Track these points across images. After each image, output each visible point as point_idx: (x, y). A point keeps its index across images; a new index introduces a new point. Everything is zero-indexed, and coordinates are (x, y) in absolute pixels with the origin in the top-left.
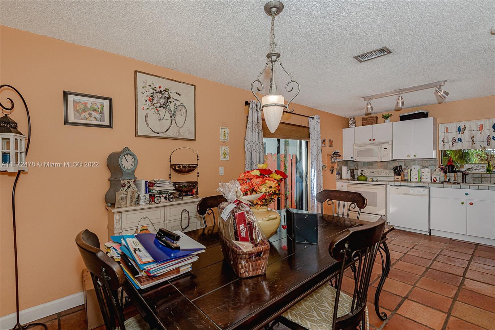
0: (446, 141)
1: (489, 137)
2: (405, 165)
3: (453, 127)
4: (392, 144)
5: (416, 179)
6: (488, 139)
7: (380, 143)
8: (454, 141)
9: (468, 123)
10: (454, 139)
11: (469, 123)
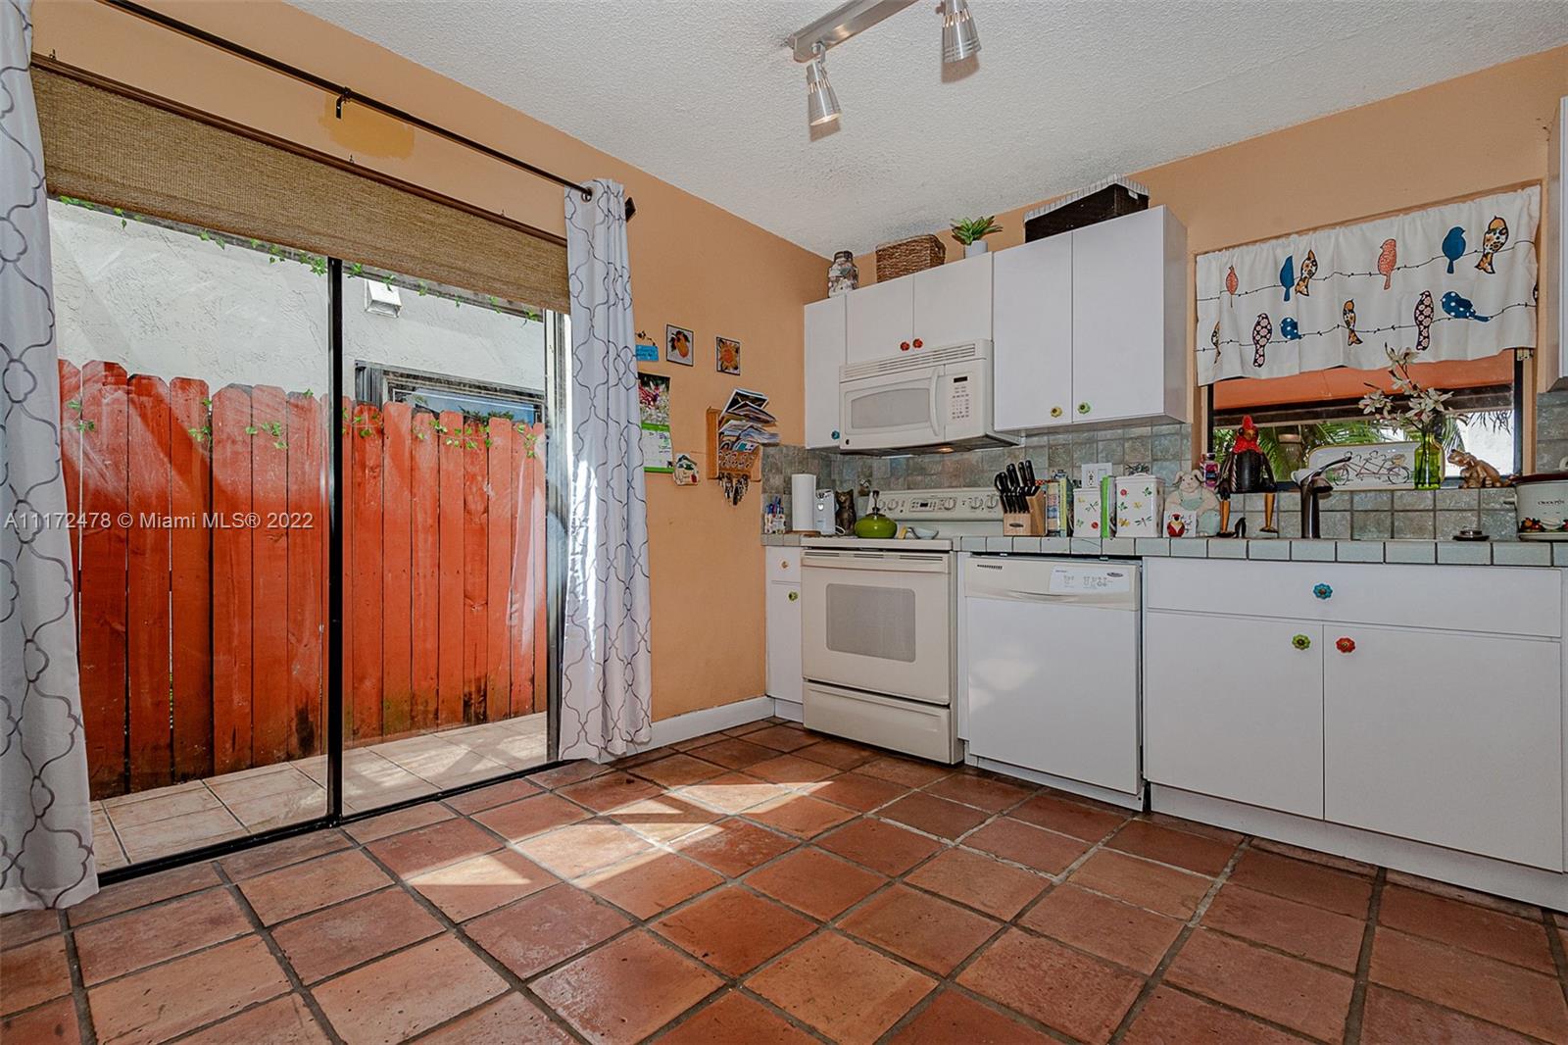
0: (1225, 336)
1: (1427, 302)
2: (1050, 466)
3: (1259, 264)
4: (989, 358)
5: (1095, 525)
6: (1421, 313)
7: (938, 355)
8: (1264, 332)
9: (1329, 237)
10: (1264, 323)
11: (1333, 240)
